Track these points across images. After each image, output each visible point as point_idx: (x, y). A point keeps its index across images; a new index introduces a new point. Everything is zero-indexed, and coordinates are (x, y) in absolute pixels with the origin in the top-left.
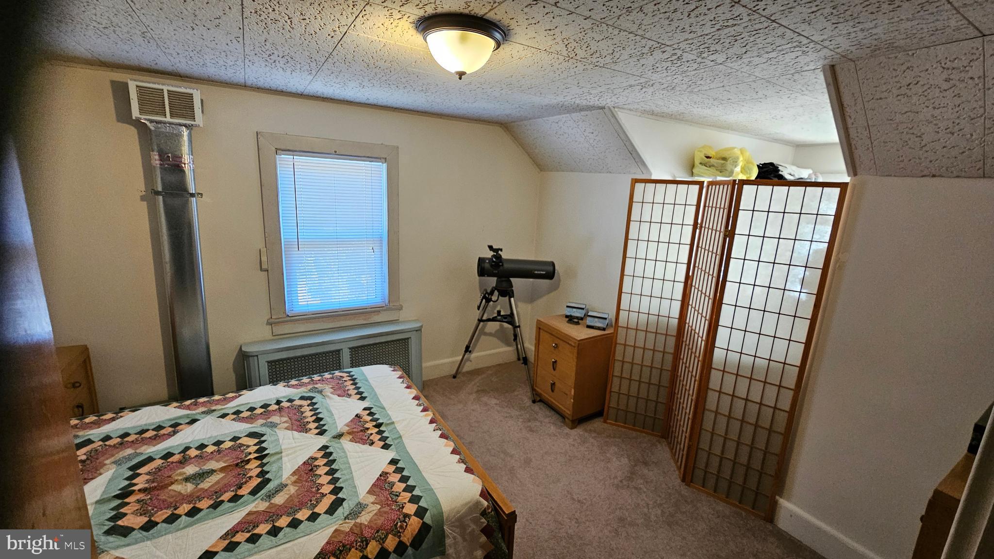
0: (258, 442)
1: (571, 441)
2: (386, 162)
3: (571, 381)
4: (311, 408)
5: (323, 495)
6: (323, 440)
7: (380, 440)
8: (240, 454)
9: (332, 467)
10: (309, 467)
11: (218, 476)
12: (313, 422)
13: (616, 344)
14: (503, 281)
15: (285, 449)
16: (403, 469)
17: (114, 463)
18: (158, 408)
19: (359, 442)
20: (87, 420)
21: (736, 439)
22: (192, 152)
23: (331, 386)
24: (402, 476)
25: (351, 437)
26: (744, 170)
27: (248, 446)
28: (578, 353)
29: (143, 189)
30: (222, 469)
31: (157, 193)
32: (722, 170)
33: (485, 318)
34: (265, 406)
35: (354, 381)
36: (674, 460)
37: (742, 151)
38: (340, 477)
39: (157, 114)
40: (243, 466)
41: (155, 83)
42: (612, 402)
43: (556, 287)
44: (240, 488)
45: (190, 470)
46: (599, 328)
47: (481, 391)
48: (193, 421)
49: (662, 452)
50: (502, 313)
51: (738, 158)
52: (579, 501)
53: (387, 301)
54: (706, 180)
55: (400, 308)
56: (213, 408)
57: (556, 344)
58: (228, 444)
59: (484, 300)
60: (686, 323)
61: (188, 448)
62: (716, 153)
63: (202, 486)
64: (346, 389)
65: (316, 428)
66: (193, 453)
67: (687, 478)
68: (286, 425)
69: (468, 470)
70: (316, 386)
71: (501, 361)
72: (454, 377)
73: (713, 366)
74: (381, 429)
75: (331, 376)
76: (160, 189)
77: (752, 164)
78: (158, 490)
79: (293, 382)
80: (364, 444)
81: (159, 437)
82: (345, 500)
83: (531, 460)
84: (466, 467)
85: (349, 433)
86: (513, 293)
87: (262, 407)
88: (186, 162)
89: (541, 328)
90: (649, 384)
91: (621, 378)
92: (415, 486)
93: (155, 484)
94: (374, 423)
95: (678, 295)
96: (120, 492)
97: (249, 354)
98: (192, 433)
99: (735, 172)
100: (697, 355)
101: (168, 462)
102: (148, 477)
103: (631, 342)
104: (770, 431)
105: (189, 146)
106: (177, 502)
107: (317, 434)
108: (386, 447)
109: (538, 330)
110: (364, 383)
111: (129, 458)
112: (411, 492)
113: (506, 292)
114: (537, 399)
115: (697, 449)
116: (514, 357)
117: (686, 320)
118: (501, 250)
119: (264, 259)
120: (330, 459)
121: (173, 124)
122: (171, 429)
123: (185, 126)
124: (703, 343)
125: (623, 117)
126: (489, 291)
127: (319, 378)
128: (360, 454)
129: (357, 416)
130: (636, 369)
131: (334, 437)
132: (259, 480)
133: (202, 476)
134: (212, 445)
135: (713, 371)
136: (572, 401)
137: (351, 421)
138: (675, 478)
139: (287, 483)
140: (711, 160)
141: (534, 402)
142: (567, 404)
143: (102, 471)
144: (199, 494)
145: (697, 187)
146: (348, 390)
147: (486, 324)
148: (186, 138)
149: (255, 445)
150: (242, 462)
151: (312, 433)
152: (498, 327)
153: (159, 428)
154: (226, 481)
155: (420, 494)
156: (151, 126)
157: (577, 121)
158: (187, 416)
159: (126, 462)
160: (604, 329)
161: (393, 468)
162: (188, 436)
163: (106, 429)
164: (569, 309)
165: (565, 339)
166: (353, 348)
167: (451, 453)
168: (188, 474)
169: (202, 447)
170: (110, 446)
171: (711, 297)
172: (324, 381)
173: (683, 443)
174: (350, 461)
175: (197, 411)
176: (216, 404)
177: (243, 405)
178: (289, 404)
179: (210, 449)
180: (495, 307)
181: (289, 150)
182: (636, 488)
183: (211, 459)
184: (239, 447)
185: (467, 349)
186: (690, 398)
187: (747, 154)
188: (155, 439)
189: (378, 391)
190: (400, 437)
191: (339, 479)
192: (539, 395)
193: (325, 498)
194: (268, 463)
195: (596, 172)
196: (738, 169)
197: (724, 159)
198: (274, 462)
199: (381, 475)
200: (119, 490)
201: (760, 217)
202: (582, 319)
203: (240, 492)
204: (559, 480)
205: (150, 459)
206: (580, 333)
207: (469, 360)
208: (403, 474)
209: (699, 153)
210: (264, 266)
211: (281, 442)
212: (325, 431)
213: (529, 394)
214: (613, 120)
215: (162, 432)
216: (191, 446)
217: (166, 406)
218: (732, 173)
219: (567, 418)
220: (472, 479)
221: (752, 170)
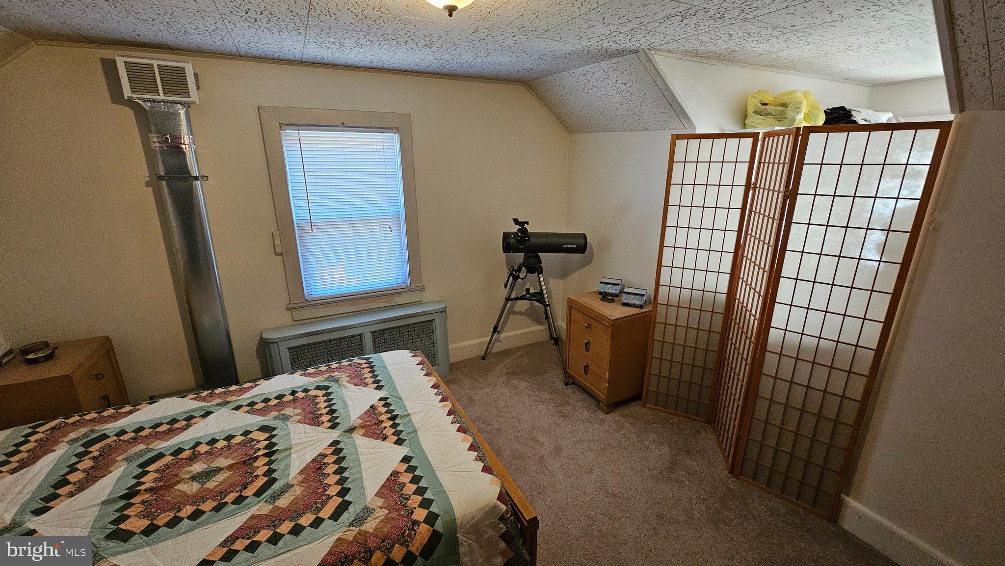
0: (268, 437)
1: (606, 427)
2: (398, 132)
3: (606, 364)
4: (326, 398)
5: (330, 497)
6: (335, 435)
7: (393, 434)
8: (250, 450)
9: (341, 465)
10: (317, 466)
11: (225, 474)
12: (326, 414)
13: (655, 323)
14: (531, 256)
15: (294, 445)
16: (416, 468)
17: (125, 459)
18: (175, 400)
19: (371, 437)
20: (105, 414)
21: (794, 429)
22: (191, 131)
23: (348, 374)
24: (414, 475)
25: (364, 431)
26: (807, 117)
27: (258, 441)
28: (612, 334)
29: (147, 174)
30: (229, 467)
31: (161, 178)
32: (780, 119)
33: (513, 297)
34: (280, 397)
35: (372, 367)
36: (721, 448)
37: (805, 94)
38: (348, 476)
39: (150, 92)
40: (251, 464)
41: (144, 58)
42: (652, 385)
43: (589, 261)
44: (245, 488)
45: (198, 467)
46: (636, 306)
47: (512, 374)
48: (208, 414)
49: (708, 440)
50: (532, 291)
51: (801, 103)
52: (614, 495)
53: (408, 282)
54: (761, 132)
55: (423, 289)
56: (228, 400)
57: (588, 324)
58: (239, 439)
59: (511, 278)
60: (735, 299)
61: (198, 444)
62: (773, 98)
63: (208, 485)
64: (364, 377)
65: (329, 421)
66: (203, 448)
67: (736, 469)
68: (299, 417)
69: (486, 469)
70: (332, 375)
71: (532, 341)
72: (483, 359)
73: (768, 348)
74: (395, 421)
75: (349, 363)
76: (162, 173)
77: (819, 109)
78: (164, 489)
79: (311, 370)
80: (376, 439)
81: (172, 431)
82: (351, 503)
83: (562, 449)
84: (484, 466)
85: (362, 427)
86: (542, 269)
87: (276, 398)
88: (186, 143)
89: (572, 306)
90: (693, 366)
91: (661, 359)
92: (427, 488)
93: (161, 484)
94: (389, 415)
95: (727, 267)
96: (127, 491)
97: (271, 341)
98: (205, 427)
99: (797, 120)
100: (749, 335)
101: (178, 459)
102: (156, 475)
103: (672, 321)
104: (837, 422)
105: (187, 126)
106: (181, 503)
107: (328, 428)
108: (399, 442)
109: (569, 308)
110: (382, 371)
111: (141, 454)
112: (422, 495)
113: (535, 268)
114: (570, 381)
115: (748, 439)
116: (546, 337)
117: (736, 295)
118: (527, 223)
119: (277, 242)
120: (340, 456)
121: (167, 102)
122: (184, 423)
123: (180, 103)
124: (756, 322)
125: (661, 61)
126: (516, 268)
127: (337, 365)
128: (372, 450)
129: (371, 407)
130: (678, 350)
131: (346, 431)
132: (266, 479)
133: (208, 474)
134: (223, 439)
135: (768, 354)
136: (607, 385)
137: (366, 413)
138: (721, 470)
139: (293, 483)
140: (768, 107)
141: (567, 384)
142: (602, 389)
143: (112, 468)
144: (203, 495)
145: (750, 141)
146: (365, 378)
147: (515, 304)
148: (183, 117)
149: (265, 440)
150: (250, 459)
151: (323, 427)
152: (528, 306)
153: (174, 421)
154: (231, 481)
155: (432, 498)
156: (147, 106)
157: (606, 71)
158: (202, 408)
159: (138, 458)
160: (641, 307)
161: (405, 466)
162: (201, 430)
163: (122, 423)
164: (603, 285)
165: (599, 318)
166: (375, 332)
167: (469, 449)
168: (195, 472)
169: (213, 441)
170: (123, 441)
171: (766, 269)
172: (341, 369)
173: (731, 431)
174: (361, 458)
175: (212, 403)
176: (232, 395)
177: (258, 395)
178: (303, 394)
179: (221, 444)
180: (523, 285)
181: (294, 125)
182: (677, 481)
183: (220, 455)
184: (250, 442)
185: (495, 330)
186: (740, 383)
187: (812, 98)
188: (168, 434)
189: (396, 379)
190: (416, 431)
191: (347, 478)
192: (571, 377)
193: (331, 501)
194: (276, 460)
195: (631, 130)
196: (801, 116)
197: (784, 105)
198: (282, 459)
199: (391, 475)
200: (126, 489)
201: (830, 172)
202: (617, 296)
203: (245, 493)
204: (592, 471)
205: (161, 455)
206: (615, 312)
207: (497, 340)
208: (415, 474)
209: (753, 100)
210: (279, 250)
211: (291, 437)
212: (338, 424)
213: (561, 376)
214: (648, 66)
215: (177, 425)
216: (202, 441)
217: (182, 397)
218: (793, 120)
219: (602, 402)
220: (490, 479)
221: (818, 117)
